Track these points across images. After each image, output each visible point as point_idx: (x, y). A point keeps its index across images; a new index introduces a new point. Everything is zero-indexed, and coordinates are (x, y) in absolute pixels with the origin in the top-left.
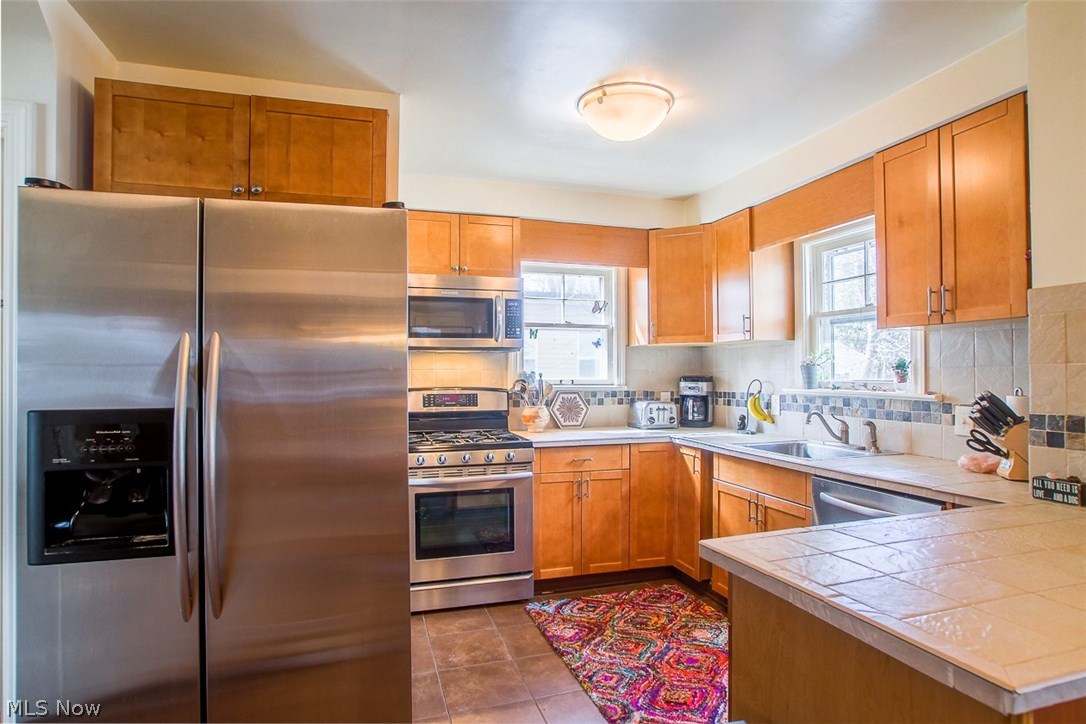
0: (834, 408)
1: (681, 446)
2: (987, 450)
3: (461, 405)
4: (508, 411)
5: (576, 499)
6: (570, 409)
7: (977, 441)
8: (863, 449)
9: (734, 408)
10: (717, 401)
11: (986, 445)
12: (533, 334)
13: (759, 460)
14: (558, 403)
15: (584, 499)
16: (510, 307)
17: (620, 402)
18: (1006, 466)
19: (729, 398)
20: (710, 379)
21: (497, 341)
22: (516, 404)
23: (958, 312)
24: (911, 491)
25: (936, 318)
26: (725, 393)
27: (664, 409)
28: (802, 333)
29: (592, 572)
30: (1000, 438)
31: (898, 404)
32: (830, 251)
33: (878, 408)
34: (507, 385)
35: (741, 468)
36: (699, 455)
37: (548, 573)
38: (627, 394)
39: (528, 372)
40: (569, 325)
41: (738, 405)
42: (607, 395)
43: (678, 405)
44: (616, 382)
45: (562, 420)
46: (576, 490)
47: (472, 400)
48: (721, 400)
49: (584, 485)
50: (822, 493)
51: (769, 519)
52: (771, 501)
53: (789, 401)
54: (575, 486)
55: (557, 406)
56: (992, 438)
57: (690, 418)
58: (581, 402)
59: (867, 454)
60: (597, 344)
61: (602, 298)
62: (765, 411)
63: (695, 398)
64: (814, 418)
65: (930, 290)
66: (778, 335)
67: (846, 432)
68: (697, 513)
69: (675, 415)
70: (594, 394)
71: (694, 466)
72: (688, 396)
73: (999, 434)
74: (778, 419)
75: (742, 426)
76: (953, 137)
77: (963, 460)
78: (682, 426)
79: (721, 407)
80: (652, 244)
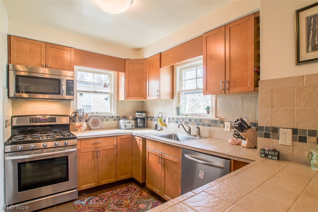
0: (186, 122)
1: (135, 136)
2: (239, 138)
3: (48, 122)
4: (70, 124)
5: (95, 158)
6: (96, 123)
7: (236, 134)
8: (195, 136)
9: (153, 122)
10: (148, 119)
11: (239, 136)
12: (81, 95)
13: (162, 142)
14: (91, 120)
15: (99, 157)
16: (69, 83)
17: (115, 120)
18: (244, 143)
19: (152, 118)
20: (146, 112)
21: (62, 96)
22: (74, 121)
23: (231, 90)
24: (218, 155)
25: (223, 91)
26: (150, 117)
27: (130, 122)
28: (176, 97)
29: (102, 184)
30: (243, 133)
31: (207, 121)
32: (185, 70)
33: (200, 122)
34: (70, 114)
35: (156, 144)
36: (141, 139)
37: (84, 187)
38: (117, 117)
39: (79, 109)
40: (95, 92)
41: (155, 121)
42: (110, 117)
43: (135, 121)
44: (113, 113)
45: (92, 127)
46: (95, 154)
47: (54, 120)
48: (149, 119)
49: (99, 152)
50: (185, 155)
51: (166, 163)
52: (167, 157)
53: (171, 119)
54: (95, 153)
55: (90, 122)
56: (240, 133)
57: (139, 125)
58: (100, 120)
59: (197, 138)
60: (106, 99)
61: (107, 83)
62: (164, 123)
63: (140, 118)
64: (181, 126)
65: (222, 81)
66: (168, 97)
67: (190, 130)
68: (141, 160)
69: (133, 124)
70: (105, 117)
71: (140, 143)
72: (138, 118)
73: (243, 132)
74: (168, 126)
75: (156, 128)
76: (230, 28)
77: (230, 141)
78: (136, 128)
79: (149, 121)
80: (127, 64)
